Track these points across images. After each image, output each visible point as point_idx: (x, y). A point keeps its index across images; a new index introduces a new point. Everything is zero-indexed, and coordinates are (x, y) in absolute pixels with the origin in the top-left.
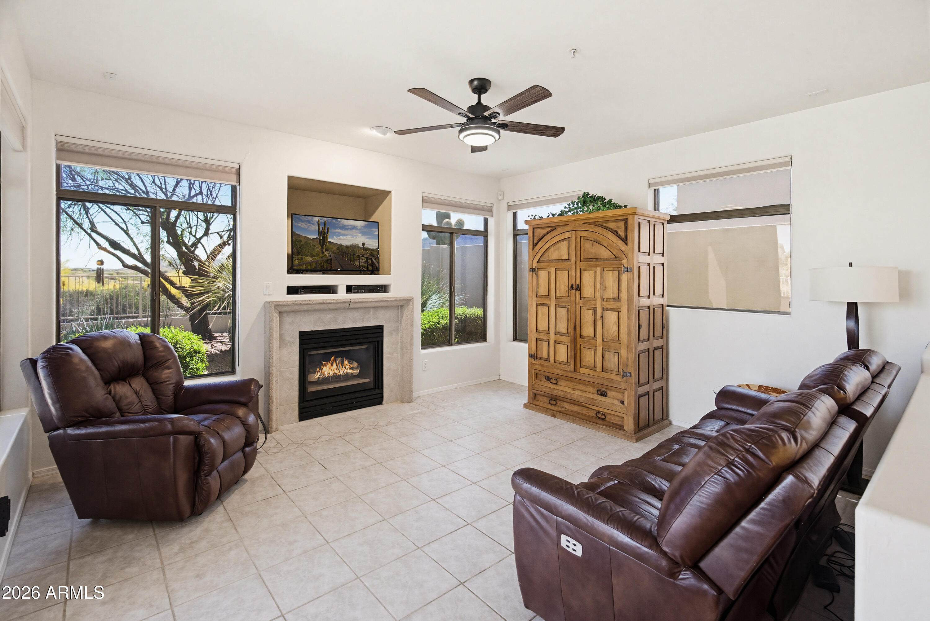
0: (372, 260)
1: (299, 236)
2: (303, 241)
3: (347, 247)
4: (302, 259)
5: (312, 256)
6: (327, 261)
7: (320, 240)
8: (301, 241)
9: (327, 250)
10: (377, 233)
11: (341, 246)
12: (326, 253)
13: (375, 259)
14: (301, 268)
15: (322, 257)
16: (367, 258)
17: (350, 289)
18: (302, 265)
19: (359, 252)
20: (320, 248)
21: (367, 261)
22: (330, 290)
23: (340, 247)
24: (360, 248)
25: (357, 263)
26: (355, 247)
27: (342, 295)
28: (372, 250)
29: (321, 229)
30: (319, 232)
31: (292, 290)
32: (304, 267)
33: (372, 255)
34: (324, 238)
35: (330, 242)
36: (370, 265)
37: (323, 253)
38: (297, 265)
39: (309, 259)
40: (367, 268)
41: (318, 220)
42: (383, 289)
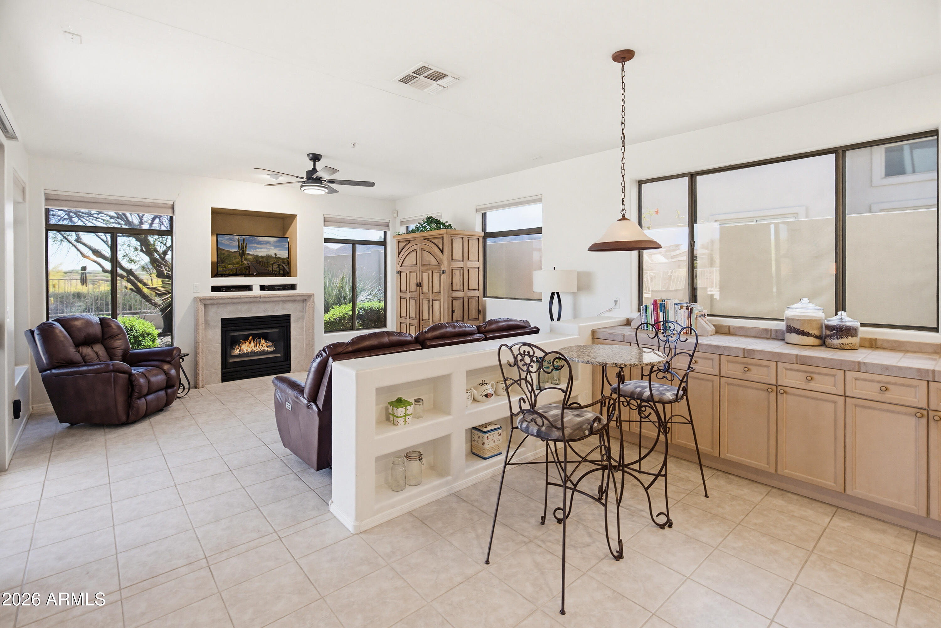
0: (283, 266)
1: (223, 250)
2: (226, 254)
3: (262, 257)
4: (225, 267)
5: (233, 264)
6: (245, 268)
7: (240, 252)
8: (224, 254)
9: (246, 259)
10: (287, 246)
11: (257, 256)
12: (245, 262)
13: (286, 266)
14: (225, 273)
15: (242, 265)
16: (279, 265)
17: (262, 288)
18: (225, 271)
19: (272, 261)
20: (240, 258)
21: (279, 267)
22: (248, 288)
23: (256, 257)
24: (273, 257)
25: (270, 269)
26: (268, 257)
27: (256, 291)
28: (284, 259)
29: (240, 245)
30: (239, 247)
31: (215, 289)
32: (227, 272)
33: (283, 263)
34: (243, 251)
35: (248, 254)
36: (281, 270)
37: (242, 261)
38: (221, 271)
39: (231, 267)
40: (279, 272)
41: (238, 238)
42: (293, 287)
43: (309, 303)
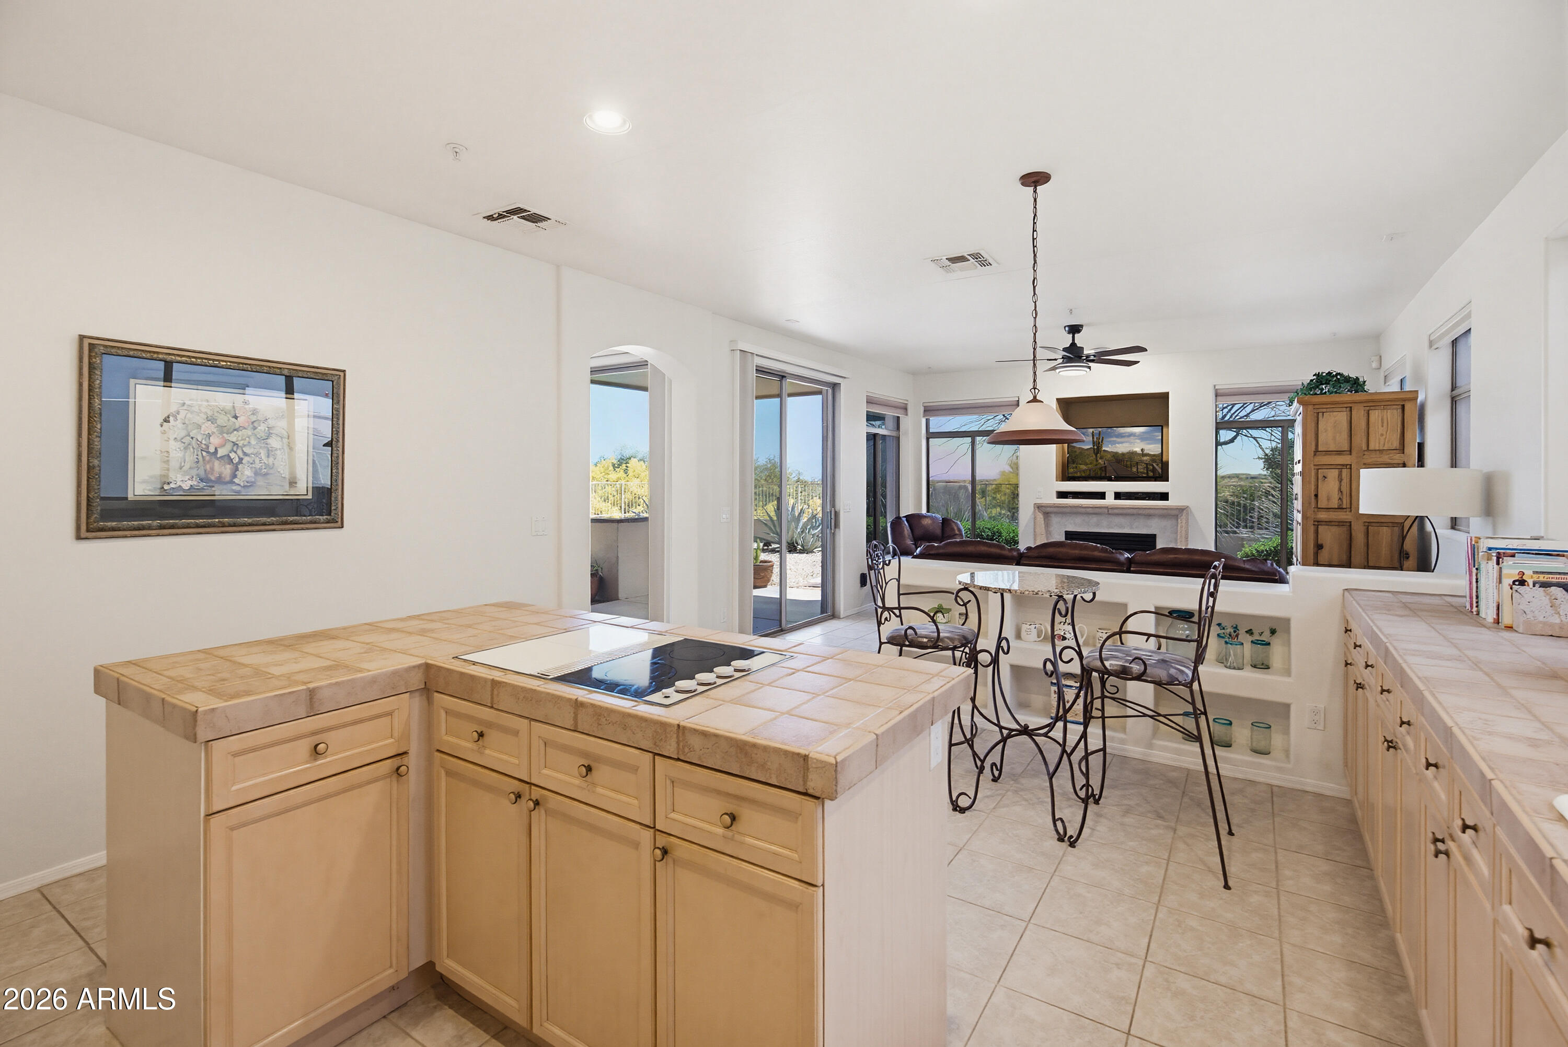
0: (1153, 466)
1: (1074, 447)
2: (1078, 452)
3: (1123, 454)
4: (1076, 467)
5: (1086, 464)
6: (1101, 469)
7: (1094, 449)
8: (1075, 452)
9: (1101, 458)
10: (1160, 437)
11: (1117, 453)
12: (1100, 461)
13: (1157, 465)
14: (1076, 475)
15: (1096, 465)
16: (1147, 464)
17: (1118, 496)
18: (1076, 473)
19: (1137, 459)
20: (1094, 456)
21: (1147, 468)
22: (1102, 496)
23: (1115, 455)
24: (1139, 454)
25: (1134, 470)
26: (1133, 454)
27: (1110, 500)
28: (1154, 455)
29: (1095, 439)
30: (1094, 443)
31: (1062, 495)
32: (1079, 475)
33: (1154, 461)
34: (1098, 447)
35: (1104, 450)
36: (1150, 470)
37: (1097, 461)
38: (1072, 473)
39: (1083, 467)
40: (1147, 473)
41: (1093, 432)
42: (1164, 496)
43: (1182, 521)
